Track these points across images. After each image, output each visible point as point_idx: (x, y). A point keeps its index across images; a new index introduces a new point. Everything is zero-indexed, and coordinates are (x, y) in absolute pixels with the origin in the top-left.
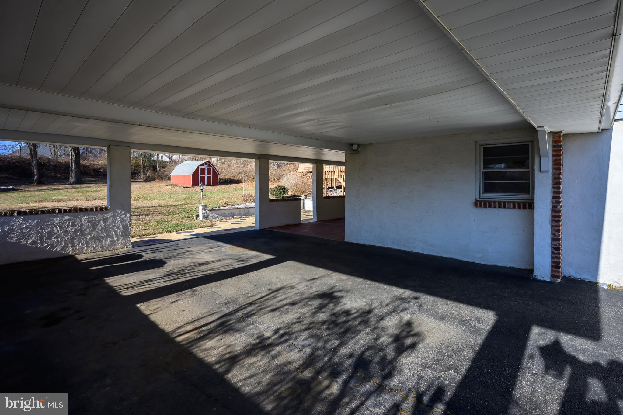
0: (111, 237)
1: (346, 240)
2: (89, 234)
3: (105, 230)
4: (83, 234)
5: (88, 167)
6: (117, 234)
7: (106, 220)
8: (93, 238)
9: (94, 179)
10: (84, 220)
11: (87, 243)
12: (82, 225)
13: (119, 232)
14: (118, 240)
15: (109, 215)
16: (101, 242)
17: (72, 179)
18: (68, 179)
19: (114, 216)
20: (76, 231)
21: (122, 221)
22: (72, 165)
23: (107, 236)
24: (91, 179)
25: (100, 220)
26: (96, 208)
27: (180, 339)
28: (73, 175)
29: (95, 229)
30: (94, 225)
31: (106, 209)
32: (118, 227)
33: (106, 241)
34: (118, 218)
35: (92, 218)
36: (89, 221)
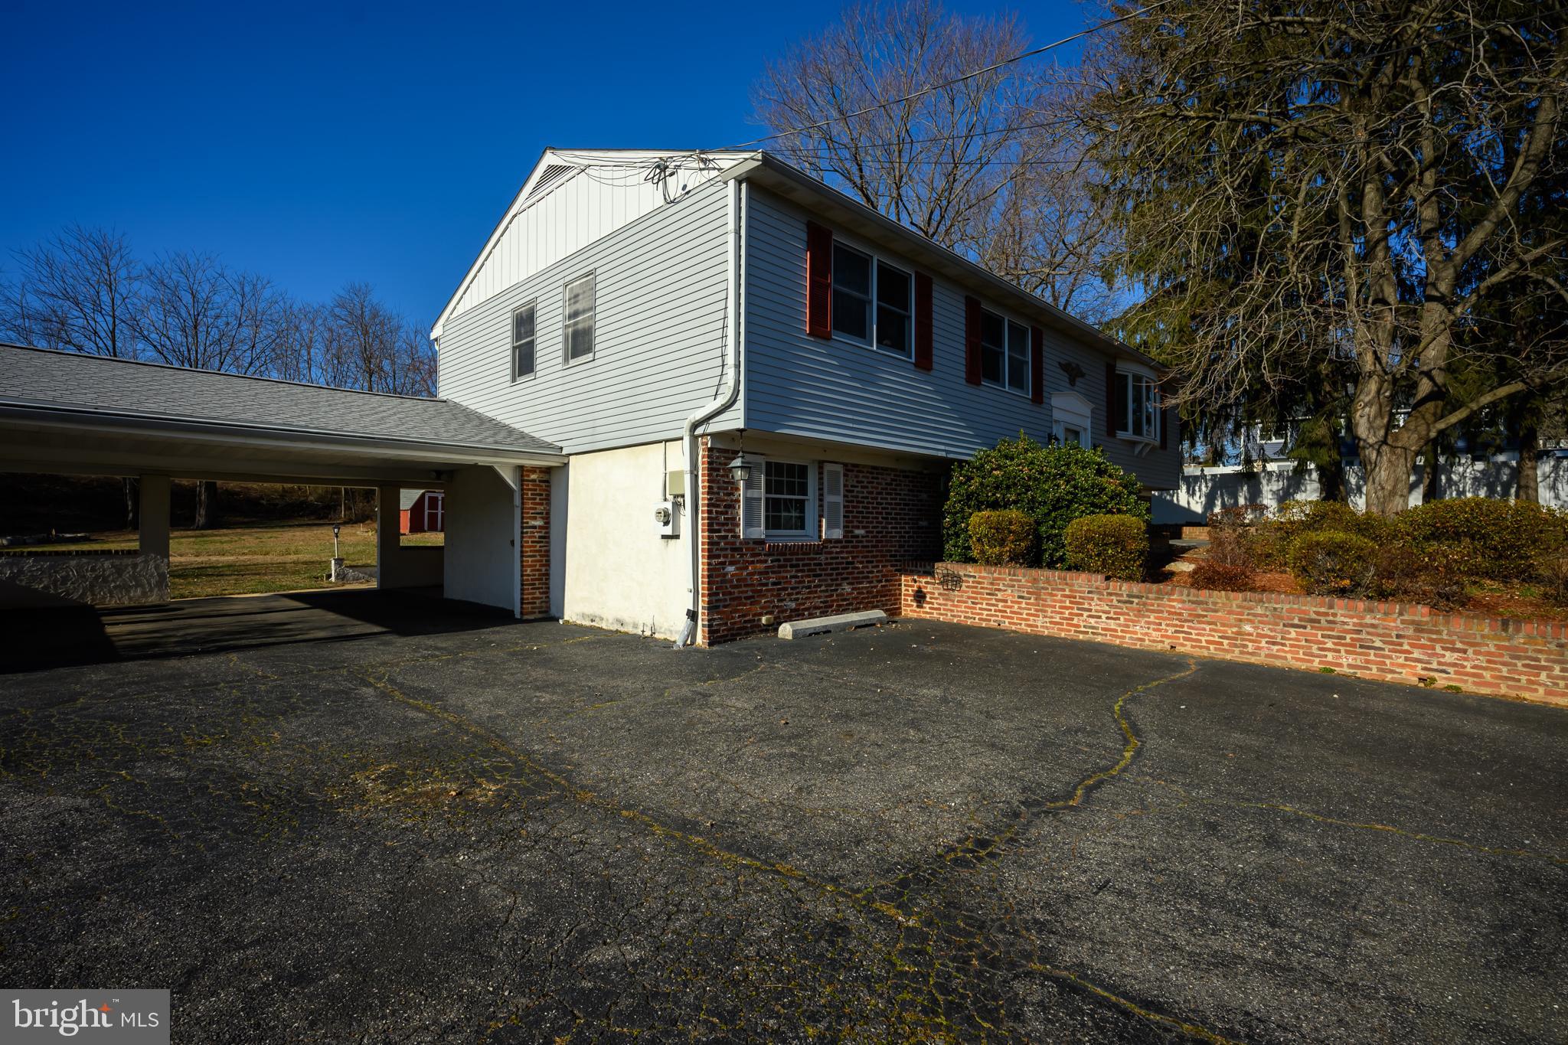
0: (142, 586)
1: (445, 596)
2: (113, 581)
3: (134, 577)
4: (105, 580)
5: (238, 494)
6: (149, 584)
7: (135, 566)
8: (119, 586)
9: (246, 520)
10: (107, 564)
11: (111, 592)
12: (104, 571)
13: (153, 581)
14: (151, 590)
15: (139, 560)
16: (128, 592)
17: (201, 520)
18: (194, 518)
19: (146, 562)
20: (97, 578)
21: (157, 567)
22: (200, 492)
23: (137, 586)
24: (241, 519)
25: (127, 565)
26: (123, 551)
27: (109, 630)
28: (203, 512)
29: (120, 575)
30: (119, 571)
31: (135, 552)
32: (152, 575)
33: (136, 591)
34: (152, 564)
35: (117, 562)
36: (113, 566)
